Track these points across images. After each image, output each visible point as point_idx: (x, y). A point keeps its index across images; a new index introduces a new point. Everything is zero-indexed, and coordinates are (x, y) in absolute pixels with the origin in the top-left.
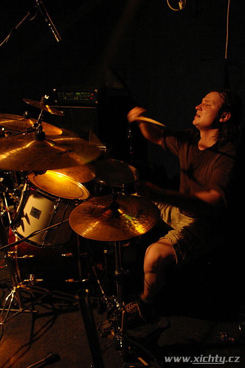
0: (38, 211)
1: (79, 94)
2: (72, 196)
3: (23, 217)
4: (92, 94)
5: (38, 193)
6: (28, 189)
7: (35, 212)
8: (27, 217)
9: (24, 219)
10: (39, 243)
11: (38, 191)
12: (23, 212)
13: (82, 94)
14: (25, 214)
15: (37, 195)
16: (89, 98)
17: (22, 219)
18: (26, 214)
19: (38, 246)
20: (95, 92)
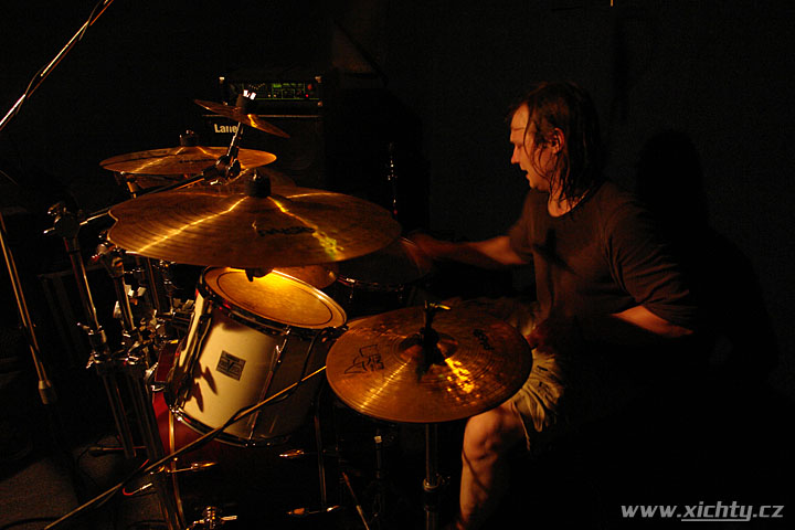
0: (238, 360)
1: (279, 86)
2: (310, 322)
3: (199, 377)
4: (309, 87)
5: (237, 318)
6: (209, 311)
7: (229, 364)
8: (208, 377)
9: (202, 382)
10: (241, 436)
11: (236, 313)
12: (199, 365)
13: (286, 87)
14: (204, 370)
15: (234, 324)
16: (302, 95)
17: (196, 381)
18: (207, 369)
19: (240, 443)
20: (316, 81)
